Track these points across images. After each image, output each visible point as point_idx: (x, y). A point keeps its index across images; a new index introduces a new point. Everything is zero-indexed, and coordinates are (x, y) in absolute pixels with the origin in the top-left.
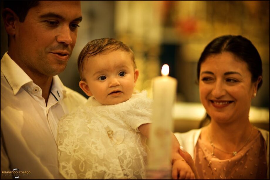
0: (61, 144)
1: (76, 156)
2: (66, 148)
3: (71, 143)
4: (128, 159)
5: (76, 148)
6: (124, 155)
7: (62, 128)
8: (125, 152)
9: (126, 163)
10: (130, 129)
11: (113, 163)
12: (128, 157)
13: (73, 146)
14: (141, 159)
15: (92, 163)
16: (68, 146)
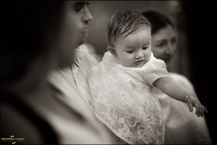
0: (96, 97)
1: (110, 107)
2: (101, 100)
3: (105, 96)
4: (149, 105)
5: (109, 101)
6: (146, 103)
7: (93, 84)
8: (146, 101)
9: (148, 109)
10: (146, 83)
11: (139, 110)
12: (148, 104)
13: (106, 98)
14: (157, 104)
15: (124, 112)
16: (103, 98)
